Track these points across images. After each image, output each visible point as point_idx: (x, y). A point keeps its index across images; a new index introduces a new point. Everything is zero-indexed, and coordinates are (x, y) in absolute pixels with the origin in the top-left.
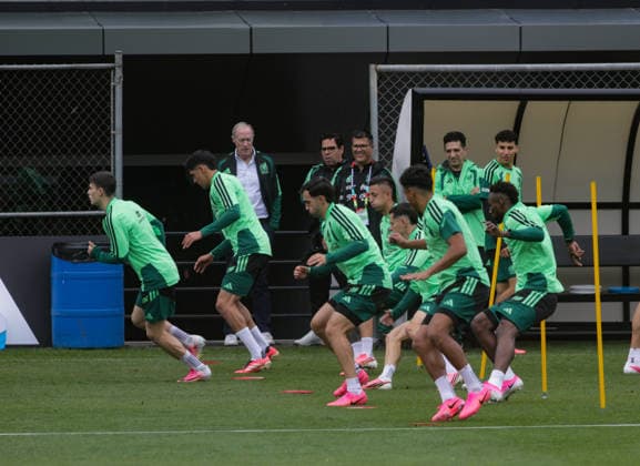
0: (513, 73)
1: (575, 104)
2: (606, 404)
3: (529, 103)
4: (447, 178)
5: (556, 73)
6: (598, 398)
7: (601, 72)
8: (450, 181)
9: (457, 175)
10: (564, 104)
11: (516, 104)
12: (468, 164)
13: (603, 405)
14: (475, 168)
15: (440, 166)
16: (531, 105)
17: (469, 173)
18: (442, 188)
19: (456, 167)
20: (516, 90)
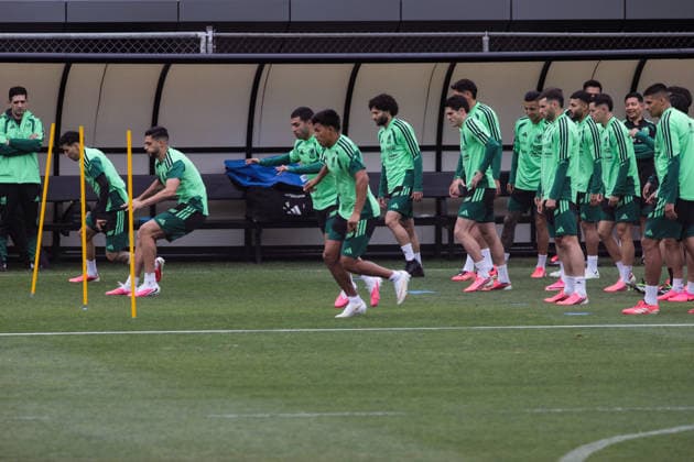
0: (59, 40)
1: (110, 66)
2: (137, 315)
3: (73, 65)
4: (10, 124)
5: (96, 40)
6: (130, 310)
7: (133, 40)
8: (13, 127)
9: (19, 122)
10: (103, 66)
11: (62, 66)
12: (28, 114)
13: (134, 316)
14: (33, 117)
15: (4, 114)
16: (74, 67)
17: (29, 122)
18: (6, 132)
19: (18, 115)
20: (62, 54)
